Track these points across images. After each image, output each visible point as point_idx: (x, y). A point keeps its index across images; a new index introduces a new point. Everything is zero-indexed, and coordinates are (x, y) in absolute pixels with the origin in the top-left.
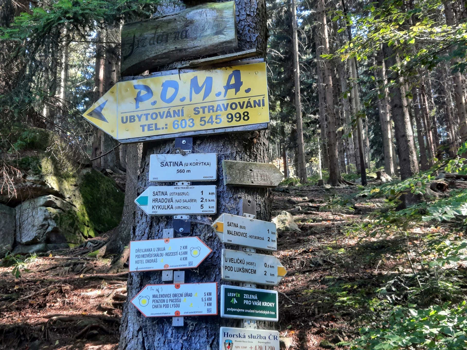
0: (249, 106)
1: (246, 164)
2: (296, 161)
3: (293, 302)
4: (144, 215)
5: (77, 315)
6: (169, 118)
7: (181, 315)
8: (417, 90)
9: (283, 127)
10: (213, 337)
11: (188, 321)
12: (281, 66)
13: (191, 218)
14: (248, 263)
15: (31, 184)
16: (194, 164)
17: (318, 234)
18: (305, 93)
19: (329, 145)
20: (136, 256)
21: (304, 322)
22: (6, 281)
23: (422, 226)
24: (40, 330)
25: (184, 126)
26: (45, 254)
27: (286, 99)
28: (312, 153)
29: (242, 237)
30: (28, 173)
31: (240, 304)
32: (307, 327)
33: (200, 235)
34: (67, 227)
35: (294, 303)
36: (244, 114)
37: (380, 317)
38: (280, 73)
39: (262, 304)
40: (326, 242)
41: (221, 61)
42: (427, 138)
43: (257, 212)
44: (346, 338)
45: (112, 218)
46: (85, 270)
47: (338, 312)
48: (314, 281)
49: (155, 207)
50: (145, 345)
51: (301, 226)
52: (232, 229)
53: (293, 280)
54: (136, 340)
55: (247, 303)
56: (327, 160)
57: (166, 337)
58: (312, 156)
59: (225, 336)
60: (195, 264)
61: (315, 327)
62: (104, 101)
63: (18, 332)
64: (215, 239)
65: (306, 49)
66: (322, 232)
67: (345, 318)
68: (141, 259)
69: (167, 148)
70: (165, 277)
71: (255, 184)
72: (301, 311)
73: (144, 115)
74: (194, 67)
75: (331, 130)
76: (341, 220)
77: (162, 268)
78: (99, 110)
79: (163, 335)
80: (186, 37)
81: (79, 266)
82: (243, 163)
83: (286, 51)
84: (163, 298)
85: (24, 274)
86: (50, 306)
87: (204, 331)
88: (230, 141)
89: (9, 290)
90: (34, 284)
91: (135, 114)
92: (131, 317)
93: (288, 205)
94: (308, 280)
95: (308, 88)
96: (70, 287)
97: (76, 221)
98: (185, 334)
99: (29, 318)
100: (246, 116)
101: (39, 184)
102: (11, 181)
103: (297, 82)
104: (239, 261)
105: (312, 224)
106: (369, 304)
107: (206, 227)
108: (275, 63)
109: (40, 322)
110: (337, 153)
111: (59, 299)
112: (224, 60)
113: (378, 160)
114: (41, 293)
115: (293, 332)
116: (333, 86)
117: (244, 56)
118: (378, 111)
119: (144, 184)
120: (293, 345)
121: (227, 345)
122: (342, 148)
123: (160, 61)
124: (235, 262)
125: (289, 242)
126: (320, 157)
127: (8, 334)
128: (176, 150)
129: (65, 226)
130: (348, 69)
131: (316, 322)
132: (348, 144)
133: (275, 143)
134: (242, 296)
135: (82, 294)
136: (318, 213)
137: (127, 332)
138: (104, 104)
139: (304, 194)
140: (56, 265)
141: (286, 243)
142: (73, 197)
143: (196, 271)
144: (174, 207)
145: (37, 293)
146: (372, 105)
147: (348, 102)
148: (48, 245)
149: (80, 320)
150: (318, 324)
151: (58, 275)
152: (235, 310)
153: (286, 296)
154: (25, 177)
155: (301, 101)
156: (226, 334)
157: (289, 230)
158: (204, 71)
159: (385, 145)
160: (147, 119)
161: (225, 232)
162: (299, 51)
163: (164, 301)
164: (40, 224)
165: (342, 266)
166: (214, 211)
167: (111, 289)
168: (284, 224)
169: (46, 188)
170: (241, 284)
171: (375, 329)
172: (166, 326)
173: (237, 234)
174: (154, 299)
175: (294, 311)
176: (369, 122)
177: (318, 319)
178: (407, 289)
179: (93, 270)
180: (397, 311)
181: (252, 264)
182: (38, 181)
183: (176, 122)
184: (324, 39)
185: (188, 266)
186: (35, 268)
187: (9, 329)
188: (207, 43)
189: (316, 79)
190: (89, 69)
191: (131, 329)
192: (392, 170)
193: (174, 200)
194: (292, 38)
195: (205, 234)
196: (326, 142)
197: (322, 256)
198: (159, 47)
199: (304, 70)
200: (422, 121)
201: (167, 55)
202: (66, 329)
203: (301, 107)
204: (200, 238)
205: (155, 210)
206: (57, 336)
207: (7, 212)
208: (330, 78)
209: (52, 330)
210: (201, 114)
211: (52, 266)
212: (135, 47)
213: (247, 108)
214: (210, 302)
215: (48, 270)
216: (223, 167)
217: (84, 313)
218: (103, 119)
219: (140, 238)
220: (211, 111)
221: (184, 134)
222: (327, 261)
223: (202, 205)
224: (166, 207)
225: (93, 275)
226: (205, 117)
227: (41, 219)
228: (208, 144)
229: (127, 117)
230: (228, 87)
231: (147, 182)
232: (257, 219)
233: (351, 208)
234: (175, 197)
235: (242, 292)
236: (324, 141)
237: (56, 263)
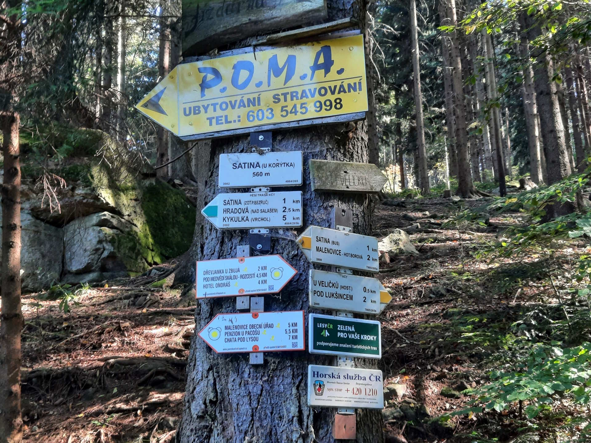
0: (342, 92)
1: (339, 164)
2: (416, 167)
3: (407, 341)
4: (213, 230)
5: (138, 357)
6: (242, 108)
7: (259, 350)
8: (573, 72)
9: (399, 125)
10: (300, 377)
11: (270, 359)
12: (395, 46)
13: (272, 232)
14: (343, 287)
15: (82, 198)
16: (274, 165)
17: (441, 256)
18: (428, 80)
19: (459, 146)
20: (205, 279)
21: (421, 365)
22: (52, 317)
23: (575, 245)
24: (95, 375)
25: (260, 117)
26: (100, 284)
27: (402, 89)
28: (438, 157)
29: (335, 255)
30: (77, 185)
31: (333, 337)
32: (425, 371)
33: (283, 253)
34: (127, 251)
35: (409, 342)
36: (335, 101)
37: (516, 357)
38: (394, 55)
39: (360, 337)
40: (450, 267)
41: (306, 35)
42: (585, 134)
43: (353, 223)
44: (474, 384)
45: (182, 240)
46: (149, 303)
47: (464, 352)
48: (435, 315)
49: (226, 219)
50: (217, 387)
51: (419, 248)
52: (322, 245)
53: (408, 314)
54: (206, 382)
55: (342, 336)
56: (455, 166)
57: (242, 378)
58: (437, 161)
59: (314, 376)
60: (277, 288)
61: (434, 371)
62: (162, 88)
63: (68, 378)
64: (301, 257)
65: (428, 22)
66: (446, 255)
67: (472, 359)
68: (210, 282)
69: (241, 146)
70: (239, 305)
71: (351, 189)
72: (418, 352)
73: (212, 105)
74: (273, 43)
75: (460, 127)
76: (471, 240)
77: (237, 293)
78: (156, 100)
79: (238, 375)
80: (262, 5)
81: (142, 298)
82: (335, 163)
83: (401, 26)
84: (237, 330)
85: (74, 308)
86: (106, 347)
87: (289, 371)
88: (319, 136)
89: (56, 328)
90: (87, 321)
91: (200, 104)
92: (200, 354)
93: (403, 221)
94: (428, 313)
95: (430, 73)
96: (130, 324)
97: (137, 244)
98: (266, 374)
99: (81, 361)
100: (339, 103)
101: (91, 199)
102: (54, 192)
103: (416, 67)
104: (331, 285)
105: (433, 244)
106: (502, 342)
107: (290, 243)
108: (388, 42)
109: (94, 365)
110: (468, 157)
111: (116, 339)
112: (310, 33)
113: (523, 165)
114: (95, 331)
115: (407, 377)
116: (462, 71)
117: (335, 28)
118: (522, 101)
119: (212, 190)
120: (407, 394)
121: (317, 387)
122: (475, 150)
123: (230, 36)
124: (326, 285)
125: (403, 267)
126: (447, 162)
127: (56, 381)
128: (252, 148)
129: (124, 250)
130: (482, 48)
131: (437, 365)
132: (483, 144)
133: (389, 146)
134: (335, 327)
135: (146, 331)
136: (441, 231)
137: (195, 372)
138: (162, 92)
139: (425, 208)
140: (113, 297)
141: (400, 268)
142: (133, 214)
143: (277, 297)
144: (250, 219)
145: (90, 331)
146: (514, 94)
147: (483, 91)
148: (104, 273)
149: (143, 363)
150: (439, 368)
151: (115, 309)
152: (327, 344)
153: (399, 333)
154: (73, 189)
155: (422, 90)
156: (316, 373)
157: (404, 253)
158: (285, 48)
159: (531, 144)
160: (215, 110)
161: (314, 249)
162: (418, 25)
163: (239, 333)
164: (94, 248)
165: (471, 297)
166: (300, 223)
167: (181, 325)
168: (398, 245)
169: (99, 203)
170: (334, 313)
171: (510, 373)
172: (243, 365)
173: (329, 251)
174: (227, 331)
175: (408, 352)
176: (510, 116)
177: (439, 361)
178: (550, 323)
179: (159, 303)
180: (537, 350)
181: (347, 288)
182: (90, 194)
183: (251, 113)
184: (451, 9)
185: (268, 291)
186: (88, 302)
187: (57, 374)
188: (288, 13)
189: (441, 62)
190: (152, 55)
191: (200, 369)
192: (541, 177)
193: (250, 210)
194: (410, 9)
195: (289, 252)
196: (455, 142)
197: (445, 284)
198: (228, 19)
199: (425, 50)
200: (579, 113)
201: (239, 29)
202: (126, 374)
203: (422, 98)
204: (283, 257)
205: (227, 223)
206: (115, 383)
207: (53, 234)
208: (459, 60)
209: (109, 375)
210: (282, 103)
211: (108, 299)
212: (199, 20)
213: (339, 93)
214: (296, 334)
215: (103, 304)
216: (310, 168)
217: (147, 355)
218: (162, 111)
219: (209, 257)
220: (295, 98)
221: (260, 127)
222: (451, 291)
223: (284, 216)
224: (240, 219)
225: (158, 310)
226: (287, 106)
227: (95, 241)
228: (292, 140)
229: (190, 108)
230: (316, 67)
231: (216, 187)
232: (354, 232)
233: (482, 224)
234: (251, 207)
235: (336, 323)
236: (451, 141)
237: (113, 294)
